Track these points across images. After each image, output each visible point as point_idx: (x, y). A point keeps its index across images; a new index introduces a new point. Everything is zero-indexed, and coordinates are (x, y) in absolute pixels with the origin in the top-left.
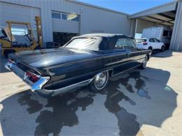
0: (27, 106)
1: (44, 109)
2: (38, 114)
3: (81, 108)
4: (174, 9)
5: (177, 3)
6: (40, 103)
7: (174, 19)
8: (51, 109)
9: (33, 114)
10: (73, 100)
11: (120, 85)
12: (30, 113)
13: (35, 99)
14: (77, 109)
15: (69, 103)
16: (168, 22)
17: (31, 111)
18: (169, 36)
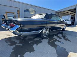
0: (9, 43)
1: (17, 44)
2: (14, 46)
3: (36, 44)
4: (75, 8)
5: (76, 6)
6: (16, 42)
7: (75, 12)
8: (21, 45)
9: (11, 46)
10: (32, 41)
11: (54, 36)
12: (10, 46)
13: (13, 40)
14: (34, 45)
15: (30, 42)
16: (72, 14)
17: (10, 45)
18: (73, 19)
